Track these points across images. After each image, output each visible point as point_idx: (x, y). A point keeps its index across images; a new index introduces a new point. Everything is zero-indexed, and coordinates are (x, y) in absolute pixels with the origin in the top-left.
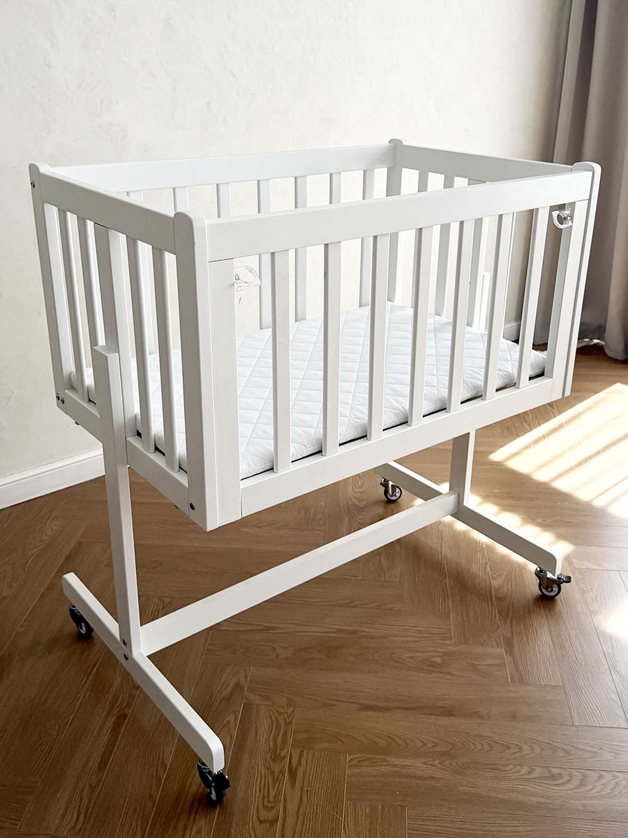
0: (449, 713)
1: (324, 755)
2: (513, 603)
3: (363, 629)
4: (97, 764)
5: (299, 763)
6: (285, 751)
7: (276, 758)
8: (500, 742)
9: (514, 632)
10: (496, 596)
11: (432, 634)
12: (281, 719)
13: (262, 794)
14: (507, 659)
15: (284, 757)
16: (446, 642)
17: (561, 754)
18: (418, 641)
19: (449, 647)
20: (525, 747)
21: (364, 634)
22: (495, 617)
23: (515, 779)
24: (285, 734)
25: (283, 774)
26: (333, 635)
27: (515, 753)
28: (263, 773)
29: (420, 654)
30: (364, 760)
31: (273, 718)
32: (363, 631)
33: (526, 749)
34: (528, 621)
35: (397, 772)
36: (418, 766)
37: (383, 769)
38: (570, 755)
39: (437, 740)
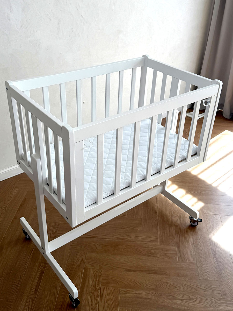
0: (156, 273)
1: (112, 288)
2: (181, 228)
3: (126, 238)
4: (34, 291)
5: (103, 292)
6: (99, 287)
7: (96, 290)
8: (173, 285)
9: (181, 240)
10: (175, 225)
11: (151, 240)
12: (97, 274)
13: (91, 304)
14: (178, 252)
15: (98, 290)
16: (156, 244)
17: (193, 290)
18: (146, 243)
19: (157, 246)
20: (181, 287)
21: (127, 240)
22: (174, 233)
23: (177, 300)
24: (99, 281)
25: (98, 296)
26: (116, 240)
27: (178, 289)
28: (91, 295)
29: (147, 249)
30: (126, 291)
31: (95, 273)
32: (127, 239)
33: (182, 288)
34: (185, 236)
35: (137, 296)
36: (144, 294)
37: (132, 295)
38: (197, 291)
39: (151, 284)
